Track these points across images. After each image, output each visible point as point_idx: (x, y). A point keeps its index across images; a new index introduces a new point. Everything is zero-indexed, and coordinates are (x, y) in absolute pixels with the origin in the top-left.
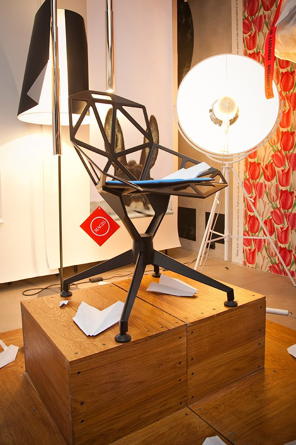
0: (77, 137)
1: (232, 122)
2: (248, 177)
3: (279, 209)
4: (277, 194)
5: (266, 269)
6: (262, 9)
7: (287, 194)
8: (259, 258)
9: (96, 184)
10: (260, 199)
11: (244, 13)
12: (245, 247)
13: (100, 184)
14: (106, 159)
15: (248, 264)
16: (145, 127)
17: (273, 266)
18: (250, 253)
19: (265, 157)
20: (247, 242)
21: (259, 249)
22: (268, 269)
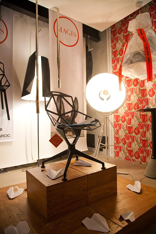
0: (47, 109)
1: (108, 99)
2: (115, 121)
3: (128, 134)
4: (127, 128)
5: (123, 159)
6: (119, 55)
7: (130, 128)
8: (120, 154)
9: (54, 126)
10: (120, 130)
11: (112, 56)
12: (115, 150)
13: (56, 126)
14: (58, 117)
15: (116, 157)
16: (72, 104)
17: (126, 158)
18: (117, 152)
19: (122, 113)
20: (116, 148)
21: (120, 150)
22: (124, 158)
